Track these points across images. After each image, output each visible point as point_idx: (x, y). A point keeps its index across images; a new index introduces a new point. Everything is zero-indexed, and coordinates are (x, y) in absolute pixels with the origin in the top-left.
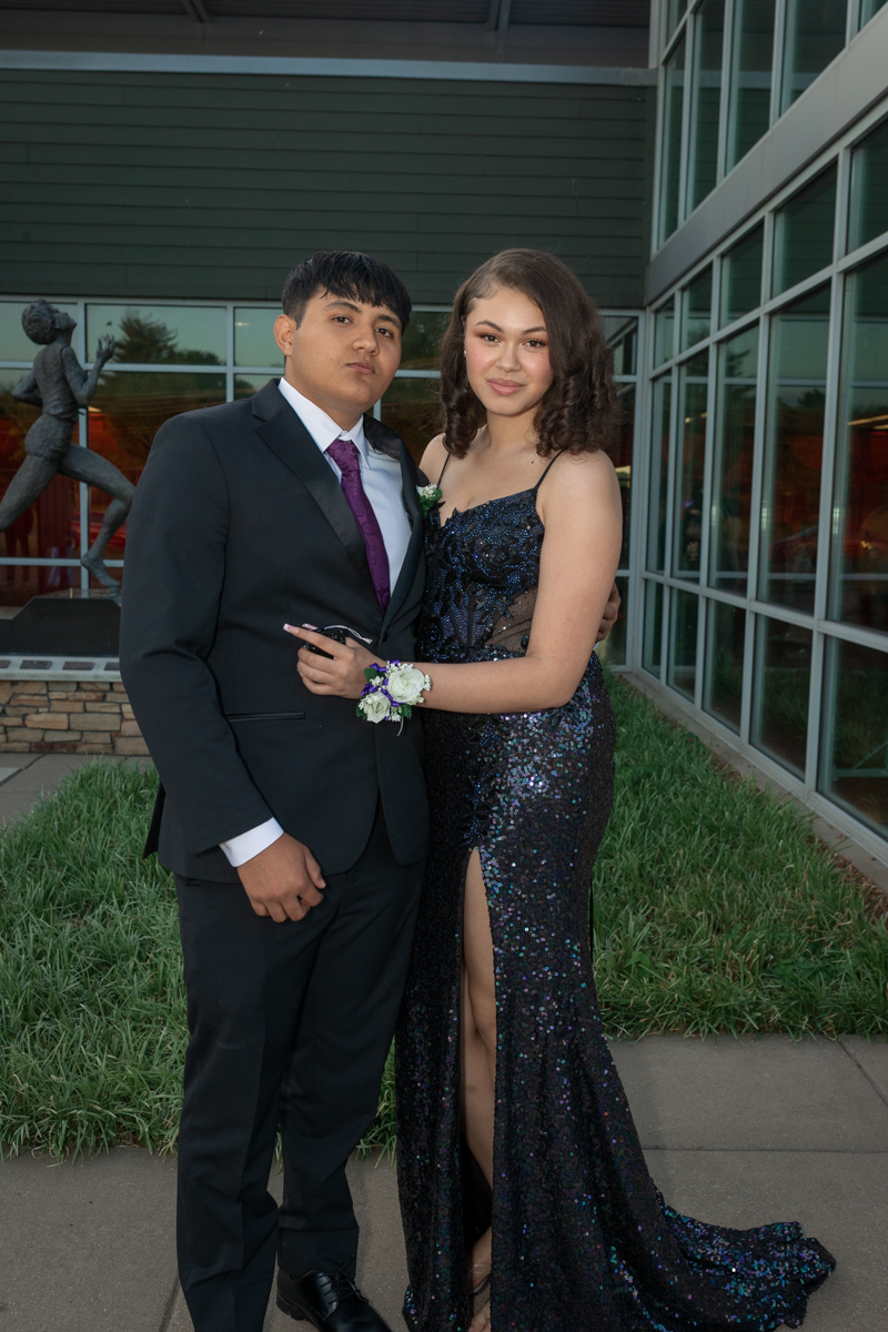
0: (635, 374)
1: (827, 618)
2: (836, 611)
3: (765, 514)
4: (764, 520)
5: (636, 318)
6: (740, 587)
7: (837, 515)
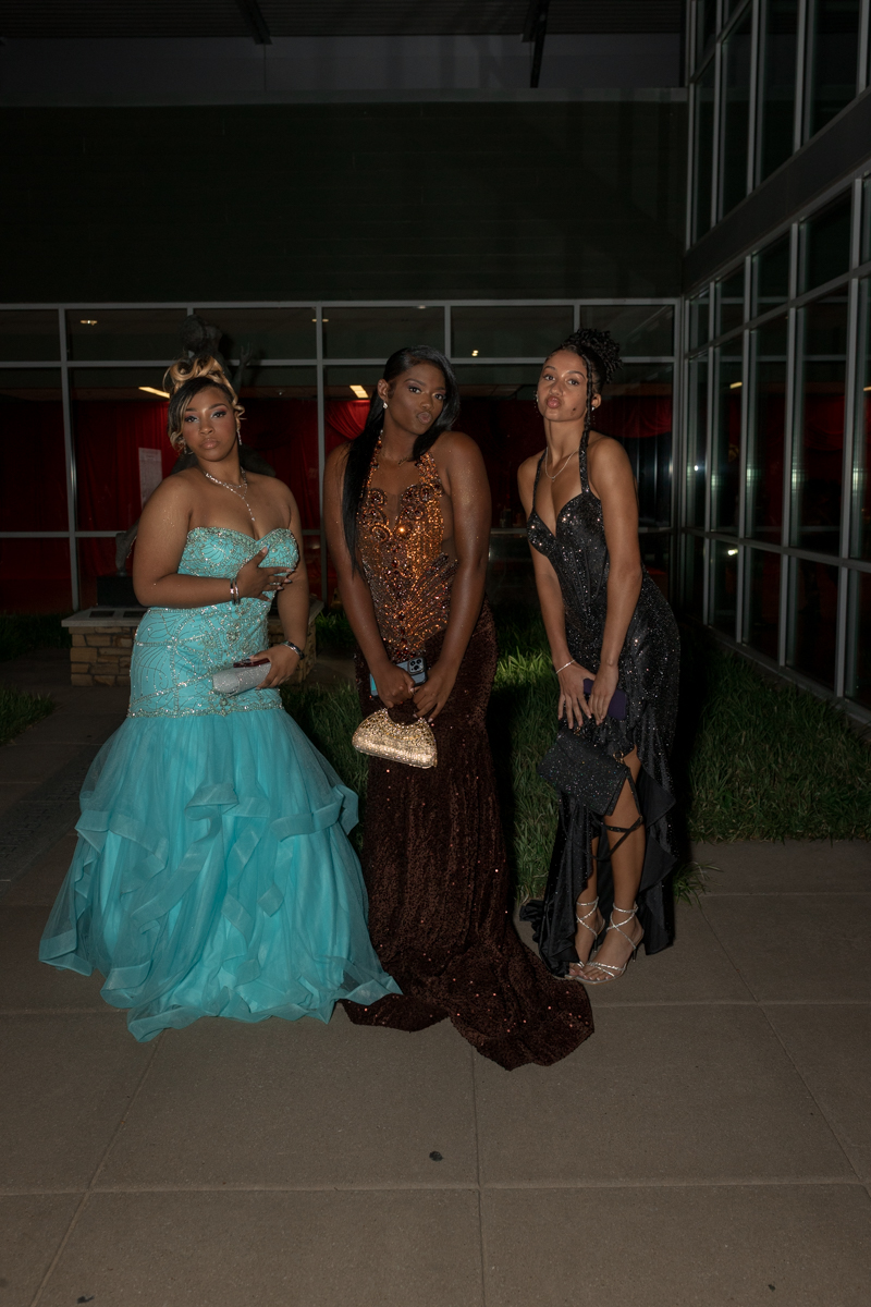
0: (672, 355)
1: (849, 557)
2: (856, 553)
3: (794, 476)
4: (794, 480)
5: (673, 307)
6: (776, 538)
7: (856, 476)
